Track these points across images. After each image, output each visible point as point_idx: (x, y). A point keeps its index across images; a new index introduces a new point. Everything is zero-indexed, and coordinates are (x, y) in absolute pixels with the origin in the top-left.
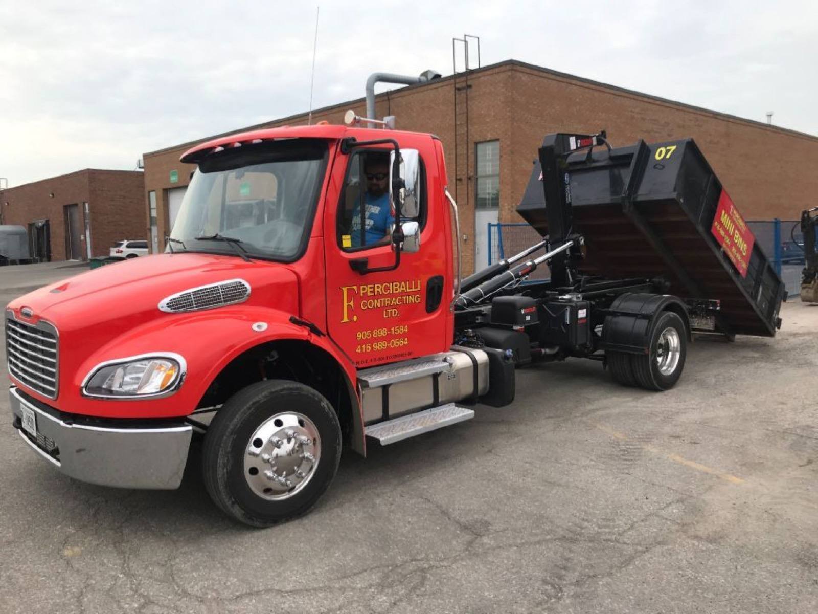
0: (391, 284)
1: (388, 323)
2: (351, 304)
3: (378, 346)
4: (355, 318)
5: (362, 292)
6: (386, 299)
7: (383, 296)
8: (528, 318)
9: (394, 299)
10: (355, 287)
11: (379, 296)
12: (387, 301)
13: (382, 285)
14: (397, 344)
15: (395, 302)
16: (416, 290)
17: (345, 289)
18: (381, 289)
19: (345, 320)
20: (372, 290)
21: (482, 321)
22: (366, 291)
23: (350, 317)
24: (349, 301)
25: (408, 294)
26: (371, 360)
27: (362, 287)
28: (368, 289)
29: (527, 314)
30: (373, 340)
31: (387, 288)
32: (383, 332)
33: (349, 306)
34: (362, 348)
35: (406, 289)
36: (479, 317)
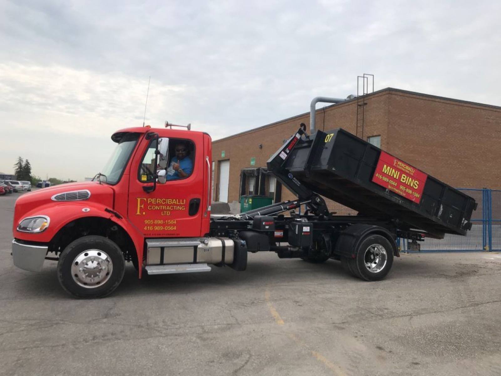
0: (167, 199)
1: (165, 218)
2: (142, 206)
3: (157, 228)
4: (144, 213)
5: (149, 201)
6: (164, 206)
7: (161, 204)
8: (267, 227)
9: (168, 207)
10: (145, 199)
11: (158, 205)
12: (164, 207)
13: (161, 199)
14: (169, 229)
15: (168, 208)
16: (183, 204)
17: (139, 200)
18: (161, 201)
19: (138, 213)
20: (155, 201)
21: (251, 228)
22: (151, 201)
23: (140, 212)
24: (141, 205)
25: (178, 205)
26: (153, 234)
27: (149, 199)
28: (153, 201)
29: (266, 225)
30: (154, 225)
31: (164, 201)
32: (160, 222)
33: (141, 208)
34: (147, 228)
35: (176, 202)
36: (249, 226)
